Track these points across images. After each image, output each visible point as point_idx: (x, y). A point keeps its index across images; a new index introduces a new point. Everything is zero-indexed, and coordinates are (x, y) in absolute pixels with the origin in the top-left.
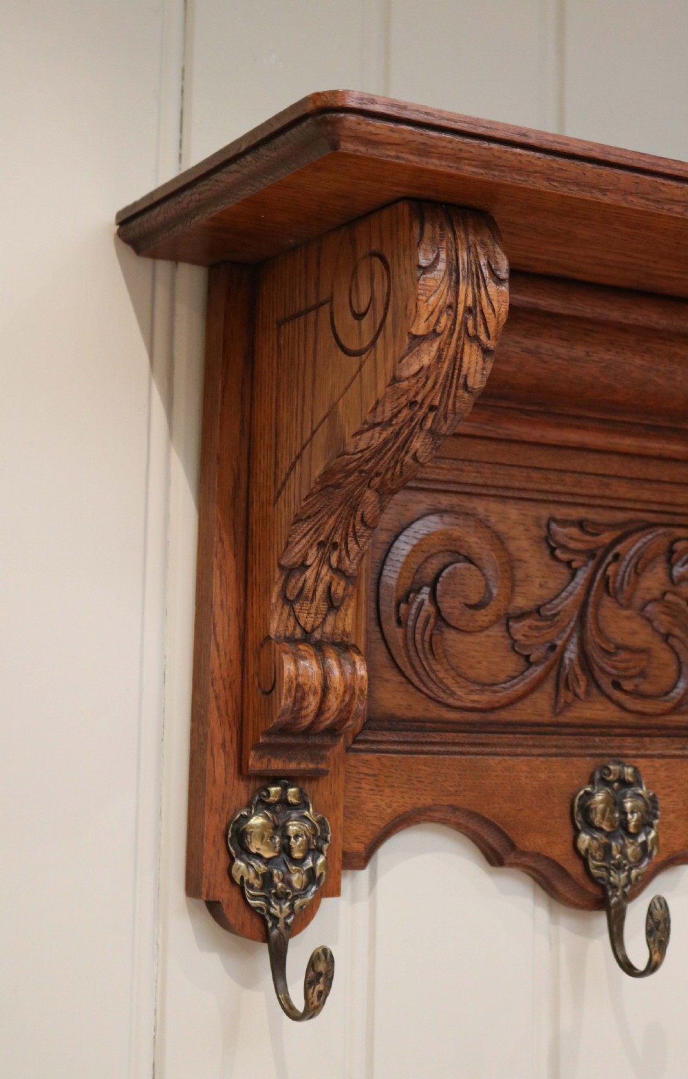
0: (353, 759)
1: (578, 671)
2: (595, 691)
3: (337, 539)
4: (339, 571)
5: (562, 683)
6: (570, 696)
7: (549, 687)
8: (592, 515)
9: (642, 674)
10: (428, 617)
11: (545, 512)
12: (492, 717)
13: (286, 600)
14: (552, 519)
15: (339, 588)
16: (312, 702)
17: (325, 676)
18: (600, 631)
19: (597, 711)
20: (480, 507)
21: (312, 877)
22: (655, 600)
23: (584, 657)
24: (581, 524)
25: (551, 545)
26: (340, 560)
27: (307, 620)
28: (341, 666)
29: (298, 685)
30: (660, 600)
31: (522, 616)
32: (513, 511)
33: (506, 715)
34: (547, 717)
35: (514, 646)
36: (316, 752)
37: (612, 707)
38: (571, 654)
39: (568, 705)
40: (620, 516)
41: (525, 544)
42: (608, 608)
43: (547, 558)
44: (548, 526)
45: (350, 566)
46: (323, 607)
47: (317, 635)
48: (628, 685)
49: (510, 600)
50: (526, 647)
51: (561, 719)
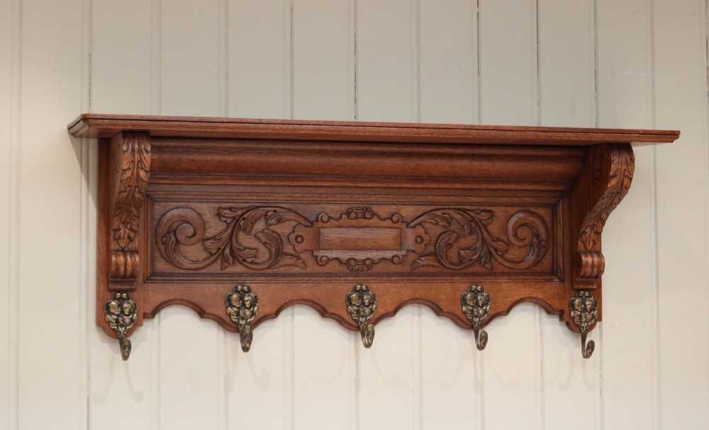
0: (146, 285)
1: (229, 256)
2: (237, 262)
3: (128, 221)
4: (131, 229)
5: (225, 260)
6: (227, 264)
7: (219, 261)
8: (235, 205)
9: (255, 256)
10: (173, 242)
11: (217, 206)
12: (197, 272)
13: (115, 239)
14: (220, 208)
15: (132, 235)
16: (122, 268)
17: (126, 261)
18: (237, 242)
19: (238, 268)
20: (193, 205)
21: (132, 320)
22: (260, 232)
23: (232, 252)
24: (230, 209)
25: (219, 215)
26: (131, 226)
27: (123, 245)
28: (131, 257)
29: (117, 264)
30: (262, 231)
31: (208, 239)
32: (205, 206)
33: (204, 271)
34: (219, 271)
35: (205, 249)
36: (131, 283)
37: (244, 267)
38: (227, 251)
39: (226, 267)
40: (247, 205)
41: (209, 216)
42: (242, 236)
43: (218, 221)
44: (218, 210)
45: (135, 228)
46: (128, 241)
47: (126, 249)
48: (249, 260)
49: (204, 234)
50: (210, 249)
51: (224, 272)
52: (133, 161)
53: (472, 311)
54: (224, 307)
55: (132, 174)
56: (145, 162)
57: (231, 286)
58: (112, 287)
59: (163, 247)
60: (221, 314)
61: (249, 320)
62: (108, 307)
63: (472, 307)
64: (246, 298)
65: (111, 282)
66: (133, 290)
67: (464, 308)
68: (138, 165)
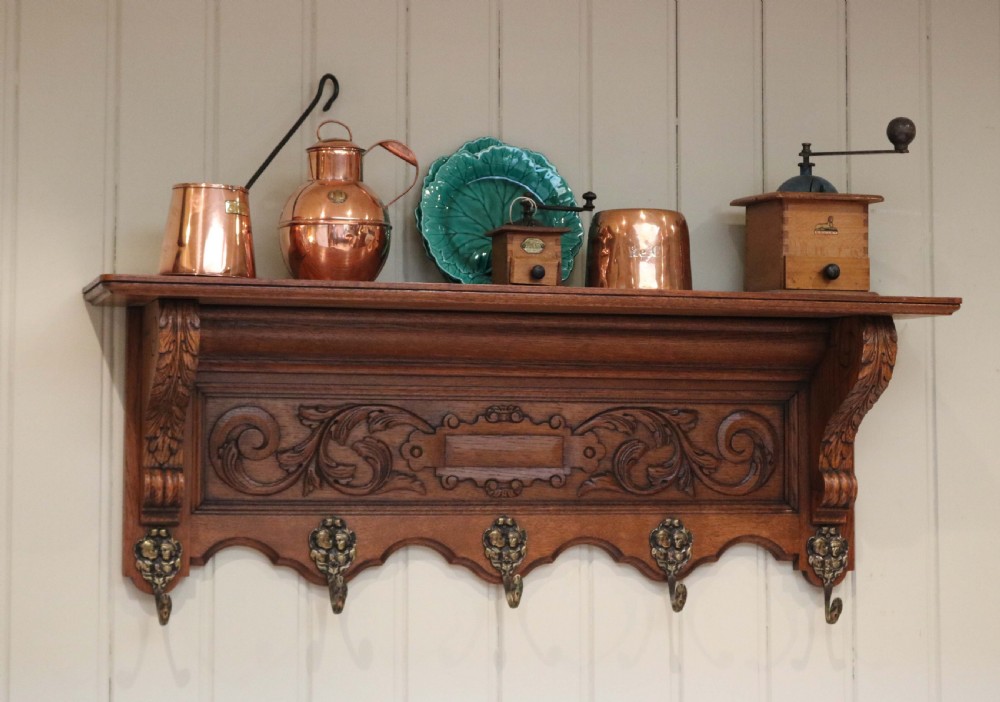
0: (194, 517)
1: (314, 475)
2: (326, 485)
3: (169, 425)
4: (173, 438)
5: (309, 481)
6: (311, 488)
7: (300, 484)
8: (323, 402)
9: (353, 476)
10: (233, 455)
11: (297, 403)
12: (270, 498)
13: (150, 452)
14: (301, 406)
15: (174, 445)
16: (160, 494)
17: (165, 482)
18: (326, 455)
19: (327, 493)
20: (263, 402)
21: (174, 568)
22: (360, 441)
23: (319, 470)
24: (316, 408)
25: (301, 417)
26: (173, 434)
27: (161, 459)
28: (172, 478)
29: (152, 487)
30: (363, 441)
31: (285, 451)
32: (280, 404)
33: (277, 497)
34: (300, 497)
35: (281, 465)
36: (173, 514)
37: (336, 492)
38: (312, 468)
39: (310, 492)
40: (340, 402)
41: (286, 418)
42: (333, 446)
43: (299, 425)
44: (299, 410)
45: (179, 436)
46: (168, 453)
47: (166, 465)
48: (343, 482)
49: (278, 444)
50: (286, 465)
51: (307, 498)
52: (175, 341)
53: (666, 555)
54: (306, 549)
55: (173, 359)
56: (191, 342)
57: (316, 519)
58: (145, 519)
59: (219, 462)
60: (303, 559)
61: (342, 568)
62: (139, 550)
63: (666, 549)
64: (339, 537)
65: (145, 513)
66: (176, 525)
67: (654, 551)
68: (181, 346)
